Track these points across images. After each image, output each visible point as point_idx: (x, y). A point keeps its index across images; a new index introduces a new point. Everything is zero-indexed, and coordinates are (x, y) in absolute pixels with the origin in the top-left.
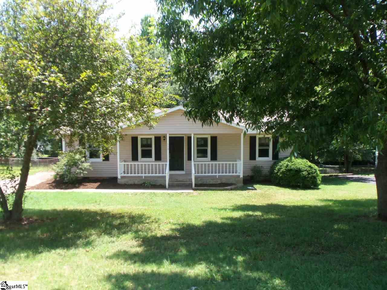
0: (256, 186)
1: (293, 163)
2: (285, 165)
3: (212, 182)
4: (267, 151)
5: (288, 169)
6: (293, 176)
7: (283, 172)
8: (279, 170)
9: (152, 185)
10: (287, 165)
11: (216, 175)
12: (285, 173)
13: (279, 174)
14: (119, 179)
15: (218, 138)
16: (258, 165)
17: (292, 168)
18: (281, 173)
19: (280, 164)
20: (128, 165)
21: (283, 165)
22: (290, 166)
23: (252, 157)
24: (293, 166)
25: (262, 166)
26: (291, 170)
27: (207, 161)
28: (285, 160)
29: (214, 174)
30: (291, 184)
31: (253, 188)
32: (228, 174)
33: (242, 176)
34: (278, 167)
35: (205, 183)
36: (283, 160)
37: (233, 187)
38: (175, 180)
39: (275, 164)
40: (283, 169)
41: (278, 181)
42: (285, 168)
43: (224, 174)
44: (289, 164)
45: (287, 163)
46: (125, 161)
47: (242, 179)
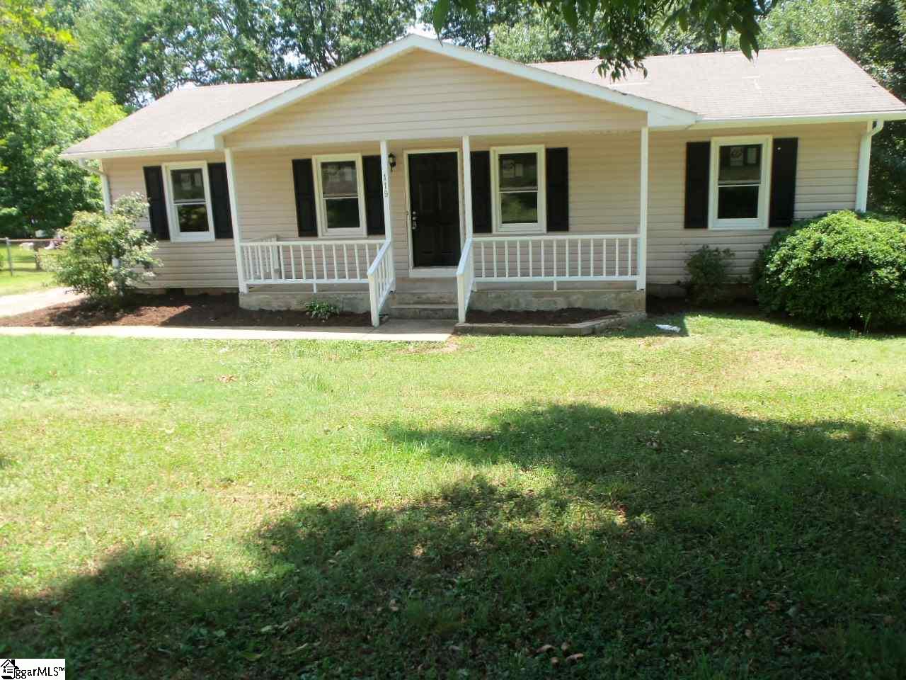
0: (691, 321)
1: (842, 237)
2: (810, 244)
3: (535, 306)
4: (753, 194)
5: (820, 258)
6: (838, 284)
7: (798, 269)
8: (785, 261)
9: (333, 315)
10: (818, 246)
11: (552, 283)
12: (805, 276)
13: (782, 276)
14: (244, 295)
15: (571, 154)
16: (712, 247)
17: (834, 254)
18: (790, 275)
19: (791, 240)
20: (286, 249)
21: (801, 243)
22: (829, 249)
23: (695, 217)
24: (840, 248)
25: (727, 251)
26: (831, 261)
27: (535, 232)
28: (813, 225)
29: (543, 278)
30: (829, 314)
31: (675, 328)
32: (592, 278)
33: (641, 284)
34: (783, 251)
35: (512, 309)
36: (805, 224)
37: (601, 323)
38: (415, 299)
39: (776, 242)
40: (802, 258)
41: (777, 301)
42: (807, 255)
43: (579, 278)
44: (824, 237)
45: (817, 235)
46: (278, 239)
47: (644, 295)
